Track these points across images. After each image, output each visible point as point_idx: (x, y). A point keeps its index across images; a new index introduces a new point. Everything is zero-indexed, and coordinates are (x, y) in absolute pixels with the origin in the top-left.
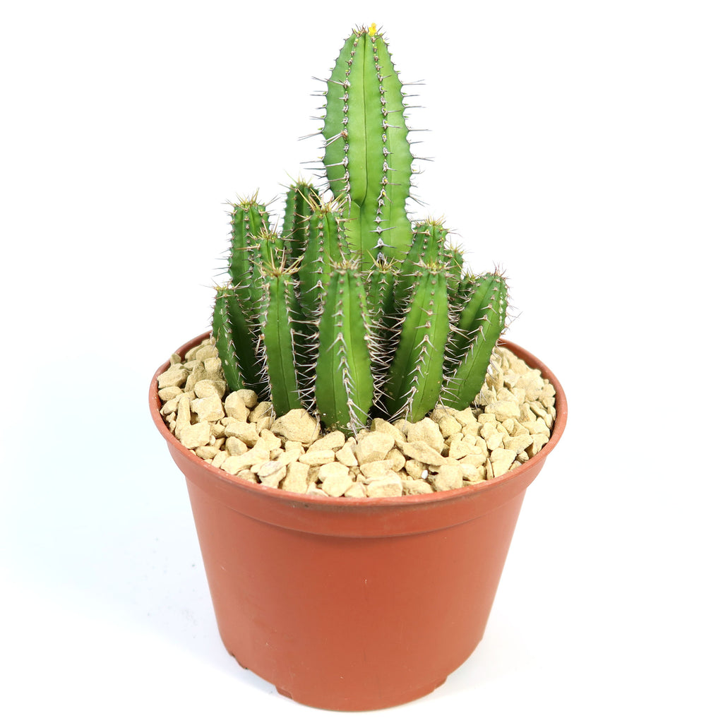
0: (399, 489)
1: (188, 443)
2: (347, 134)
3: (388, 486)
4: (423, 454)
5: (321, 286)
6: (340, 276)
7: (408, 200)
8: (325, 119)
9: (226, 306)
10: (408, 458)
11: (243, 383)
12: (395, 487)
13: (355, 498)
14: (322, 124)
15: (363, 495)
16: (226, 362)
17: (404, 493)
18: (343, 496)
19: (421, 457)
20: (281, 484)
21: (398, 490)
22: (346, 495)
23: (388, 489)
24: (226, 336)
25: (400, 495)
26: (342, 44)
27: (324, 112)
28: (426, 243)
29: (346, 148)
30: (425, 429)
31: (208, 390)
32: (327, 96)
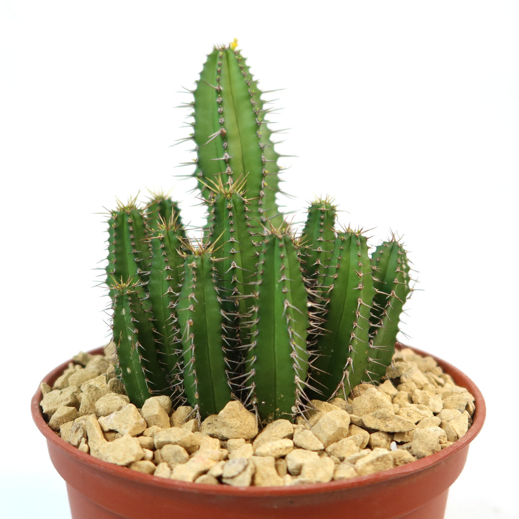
0: (389, 460)
1: (119, 458)
2: (225, 131)
3: (378, 459)
4: (387, 423)
5: (236, 266)
6: (277, 241)
7: (278, 195)
8: (195, 126)
9: (130, 303)
10: (371, 431)
11: (150, 391)
12: (385, 459)
13: (348, 479)
14: (192, 131)
15: (355, 474)
16: (129, 370)
17: (395, 464)
18: (333, 480)
19: (387, 426)
20: (253, 483)
21: (388, 462)
22: (335, 478)
23: (378, 463)
24: (130, 338)
25: (392, 467)
26: (205, 60)
27: (193, 120)
28: (322, 220)
29: (225, 144)
30: (373, 399)
31: (114, 402)
32: (194, 105)
